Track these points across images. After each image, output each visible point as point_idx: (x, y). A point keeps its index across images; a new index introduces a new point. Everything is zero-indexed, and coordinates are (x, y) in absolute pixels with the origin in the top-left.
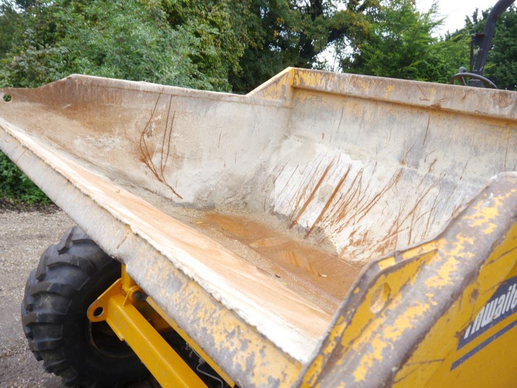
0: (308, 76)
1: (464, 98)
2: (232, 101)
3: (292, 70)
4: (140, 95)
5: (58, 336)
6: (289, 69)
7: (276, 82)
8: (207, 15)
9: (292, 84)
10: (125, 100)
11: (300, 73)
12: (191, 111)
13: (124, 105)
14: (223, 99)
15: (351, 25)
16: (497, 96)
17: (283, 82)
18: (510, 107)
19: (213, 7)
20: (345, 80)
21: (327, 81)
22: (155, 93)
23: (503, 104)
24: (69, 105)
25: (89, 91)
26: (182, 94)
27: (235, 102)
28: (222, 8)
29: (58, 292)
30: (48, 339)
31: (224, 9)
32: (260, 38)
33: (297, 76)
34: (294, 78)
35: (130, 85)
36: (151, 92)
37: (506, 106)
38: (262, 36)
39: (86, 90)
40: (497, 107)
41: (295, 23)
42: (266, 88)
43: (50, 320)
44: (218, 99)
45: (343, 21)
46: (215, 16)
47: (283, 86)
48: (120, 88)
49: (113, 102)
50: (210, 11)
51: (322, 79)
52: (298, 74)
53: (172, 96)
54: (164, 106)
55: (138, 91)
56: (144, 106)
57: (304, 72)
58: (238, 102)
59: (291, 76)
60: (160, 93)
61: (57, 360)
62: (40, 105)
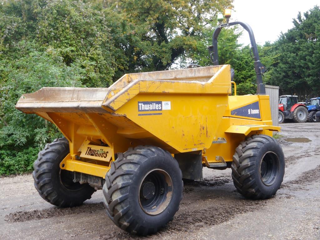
0: (133, 76)
1: (182, 73)
2: (103, 91)
3: (127, 75)
4: (67, 92)
5: (50, 177)
6: (126, 75)
7: (121, 81)
8: (87, 54)
9: (128, 81)
10: (62, 95)
11: (130, 75)
12: (87, 96)
13: (61, 96)
14: (99, 90)
15: (184, 44)
16: (190, 70)
17: (123, 80)
18: (194, 73)
19: (91, 49)
20: (146, 75)
21: (140, 76)
22: (72, 91)
23: (192, 73)
24: (43, 98)
25: (49, 92)
26: (82, 90)
27: (104, 91)
28: (96, 49)
29: (48, 160)
30: (46, 179)
31: (98, 49)
32: (125, 62)
33: (129, 77)
34: (128, 78)
35: (63, 89)
36: (70, 91)
37: (193, 73)
38: (126, 61)
39: (48, 92)
40: (191, 74)
41: (147, 50)
42: (116, 84)
43: (47, 171)
44: (97, 91)
45: (178, 43)
46: (93, 54)
47: (124, 82)
48: (59, 90)
49: (57, 96)
50: (89, 51)
51: (138, 76)
52: (129, 76)
53: (79, 91)
54: (76, 95)
55: (66, 90)
56: (69, 96)
57: (131, 75)
58: (105, 91)
59: (127, 77)
60: (74, 91)
61: (50, 188)
62: (34, 99)
